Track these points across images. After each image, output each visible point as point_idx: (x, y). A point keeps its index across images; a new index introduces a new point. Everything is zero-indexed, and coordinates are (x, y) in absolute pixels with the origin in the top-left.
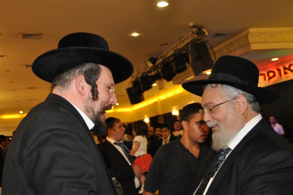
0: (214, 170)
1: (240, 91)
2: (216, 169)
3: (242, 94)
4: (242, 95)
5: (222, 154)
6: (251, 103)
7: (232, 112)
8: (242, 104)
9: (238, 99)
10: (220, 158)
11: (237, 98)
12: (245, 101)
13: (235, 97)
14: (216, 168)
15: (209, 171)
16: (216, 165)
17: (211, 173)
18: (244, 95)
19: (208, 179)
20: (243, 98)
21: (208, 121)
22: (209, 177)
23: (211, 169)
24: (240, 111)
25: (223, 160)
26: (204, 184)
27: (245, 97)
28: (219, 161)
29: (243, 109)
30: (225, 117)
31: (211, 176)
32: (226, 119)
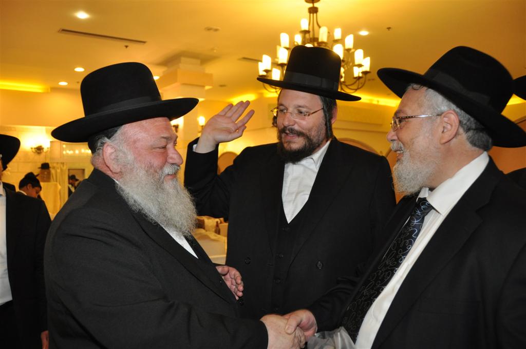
0: (405, 242)
1: (453, 107)
3: (454, 110)
4: (453, 113)
5: (418, 215)
6: (468, 130)
7: (427, 135)
8: (449, 127)
9: (444, 117)
10: (416, 221)
11: (443, 115)
12: (455, 123)
13: (440, 113)
16: (408, 233)
17: (401, 246)
18: (457, 113)
19: (395, 257)
20: (453, 117)
21: (392, 140)
22: (397, 254)
23: (400, 239)
24: (442, 138)
25: (420, 225)
26: (389, 265)
27: (456, 117)
28: (414, 227)
29: (447, 136)
30: (412, 139)
31: (400, 252)
32: (414, 142)
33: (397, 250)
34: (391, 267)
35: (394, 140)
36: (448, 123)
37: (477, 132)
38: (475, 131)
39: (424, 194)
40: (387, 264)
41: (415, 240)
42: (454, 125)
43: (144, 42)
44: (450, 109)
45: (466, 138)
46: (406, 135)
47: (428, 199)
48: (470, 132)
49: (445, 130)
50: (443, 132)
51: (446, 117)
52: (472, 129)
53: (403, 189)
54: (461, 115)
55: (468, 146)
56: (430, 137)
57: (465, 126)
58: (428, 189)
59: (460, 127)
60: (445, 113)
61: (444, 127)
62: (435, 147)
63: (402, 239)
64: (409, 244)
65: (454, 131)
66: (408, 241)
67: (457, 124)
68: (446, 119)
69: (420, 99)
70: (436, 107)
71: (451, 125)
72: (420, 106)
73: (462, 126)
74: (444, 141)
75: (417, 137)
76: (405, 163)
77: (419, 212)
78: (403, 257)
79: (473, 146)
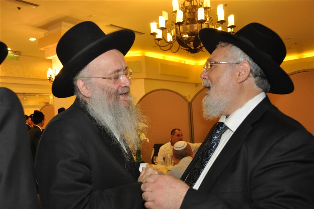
0: (208, 152)
1: (247, 58)
2: (211, 151)
3: (248, 61)
4: (247, 62)
5: (217, 134)
6: (255, 76)
7: (228, 76)
8: (243, 72)
10: (215, 138)
12: (248, 69)
13: (238, 62)
14: (210, 149)
15: (201, 153)
16: (210, 146)
17: (205, 155)
18: (249, 63)
19: (201, 162)
20: (247, 65)
21: (204, 78)
22: (202, 160)
23: (204, 150)
24: (238, 79)
25: (219, 140)
26: (197, 168)
27: (249, 65)
28: (214, 142)
29: (242, 78)
30: (218, 78)
31: (204, 159)
32: (219, 80)
33: (202, 158)
34: (198, 169)
35: (205, 78)
36: (242, 70)
37: (261, 79)
38: (260, 78)
39: (223, 120)
40: (196, 168)
41: (214, 150)
42: (247, 71)
43: (37, 5)
44: (245, 60)
45: (254, 81)
46: (214, 75)
47: (225, 123)
48: (257, 78)
49: (241, 75)
50: (239, 75)
51: (242, 66)
52: (259, 76)
53: (209, 114)
54: (252, 65)
55: (255, 87)
56: (230, 78)
57: (254, 74)
58: (225, 117)
59: (250, 73)
60: (241, 63)
61: (240, 72)
62: (233, 85)
63: (205, 150)
64: (210, 153)
65: (246, 75)
66: (209, 151)
67: (249, 71)
68: (242, 67)
69: (226, 52)
70: (236, 58)
71: (245, 71)
72: (225, 57)
73: (252, 73)
74: (239, 81)
75: (221, 77)
76: (211, 95)
77: (218, 132)
78: (206, 162)
79: (258, 87)
